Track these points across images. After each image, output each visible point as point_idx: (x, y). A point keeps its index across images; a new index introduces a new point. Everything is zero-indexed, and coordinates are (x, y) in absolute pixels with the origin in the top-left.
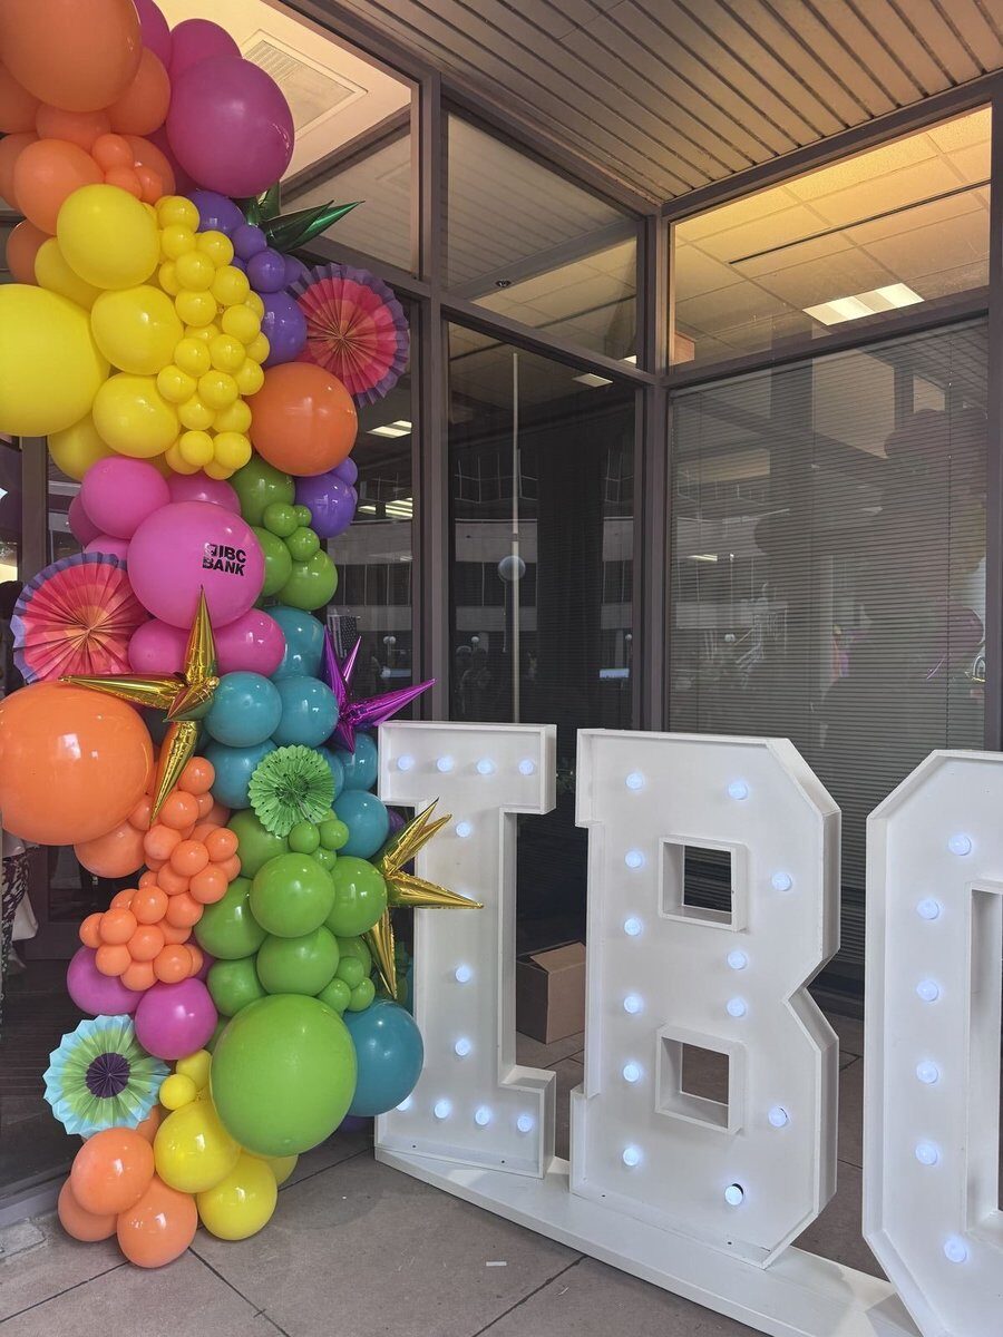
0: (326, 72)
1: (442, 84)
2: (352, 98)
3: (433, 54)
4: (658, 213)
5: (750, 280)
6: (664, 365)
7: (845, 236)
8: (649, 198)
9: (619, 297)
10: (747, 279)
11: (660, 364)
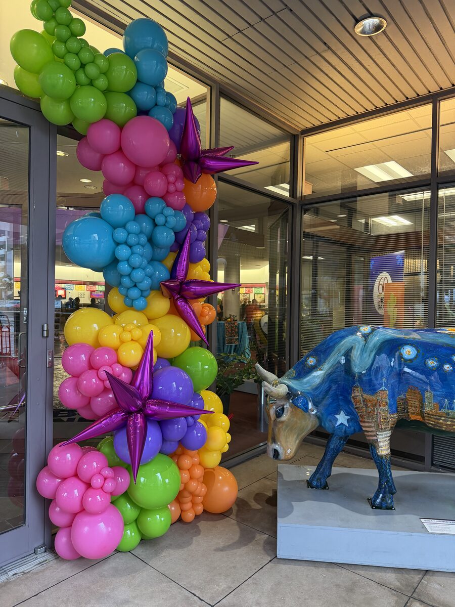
0: (173, 81)
1: (220, 88)
2: (182, 90)
3: (217, 77)
4: (299, 134)
5: (334, 158)
6: (300, 195)
7: (373, 144)
8: (296, 128)
9: (280, 162)
10: (332, 157)
11: (299, 194)
